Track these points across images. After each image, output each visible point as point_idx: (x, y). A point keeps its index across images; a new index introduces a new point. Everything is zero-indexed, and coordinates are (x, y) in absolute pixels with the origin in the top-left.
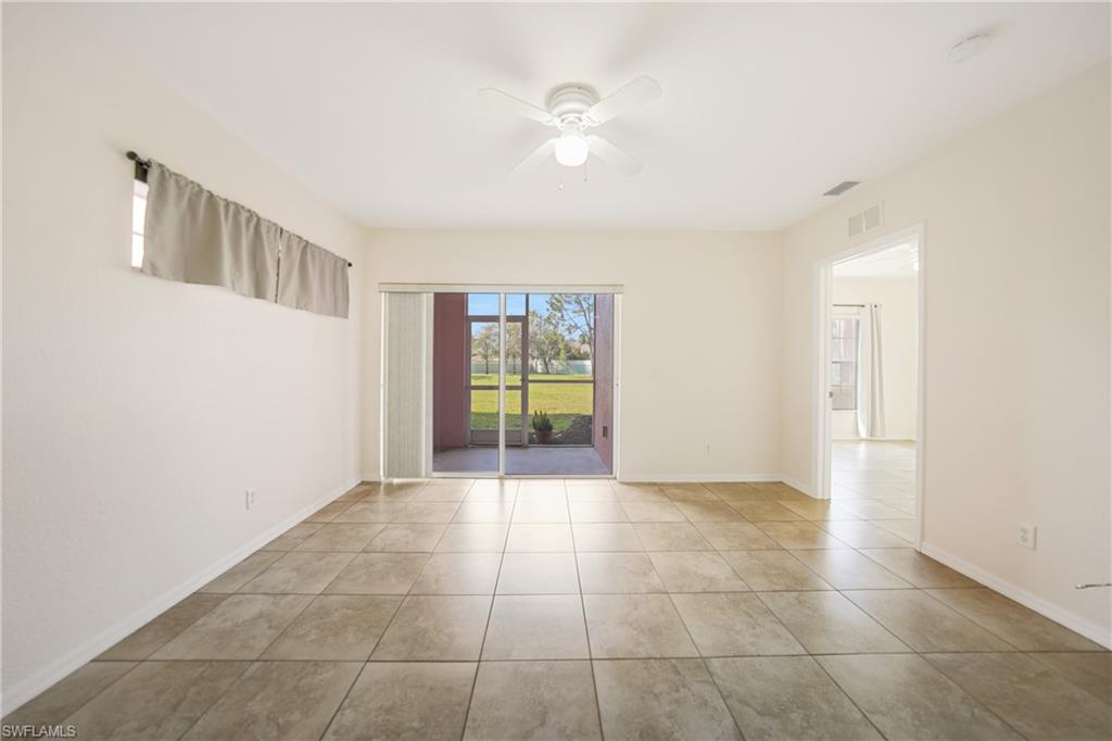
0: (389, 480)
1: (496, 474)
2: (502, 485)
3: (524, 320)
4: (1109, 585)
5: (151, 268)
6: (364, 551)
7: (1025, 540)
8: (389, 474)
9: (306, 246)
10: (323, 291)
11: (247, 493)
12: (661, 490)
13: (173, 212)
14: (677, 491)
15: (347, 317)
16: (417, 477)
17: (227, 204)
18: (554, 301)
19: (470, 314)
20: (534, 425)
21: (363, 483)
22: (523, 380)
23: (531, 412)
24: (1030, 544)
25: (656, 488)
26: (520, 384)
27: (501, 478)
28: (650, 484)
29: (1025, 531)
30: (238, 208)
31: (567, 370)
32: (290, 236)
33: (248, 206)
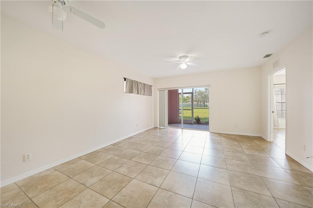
0: (160, 127)
3: (192, 93)
4: (312, 157)
5: (126, 92)
6: (153, 136)
7: (303, 148)
8: (160, 126)
9: (144, 84)
10: (147, 91)
12: (220, 134)
13: (128, 83)
14: (224, 135)
15: (151, 96)
16: (165, 127)
17: (134, 81)
19: (179, 92)
20: (196, 119)
21: (155, 127)
22: (192, 108)
23: (194, 116)
26: (191, 109)
27: (182, 129)
28: (218, 133)
29: (303, 146)
30: (135, 81)
32: (142, 83)
33: (136, 80)
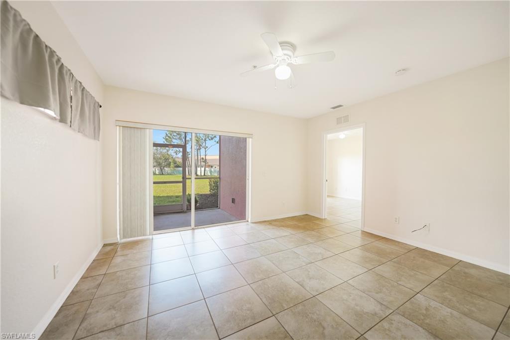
1: (189, 228)
2: (193, 233)
3: (184, 147)
7: (396, 221)
9: (83, 89)
10: (90, 122)
11: (54, 266)
12: (270, 223)
14: (277, 223)
15: (99, 140)
16: (144, 235)
17: (46, 47)
18: (167, 138)
21: (106, 245)
22: (183, 178)
24: (398, 222)
25: (268, 223)
27: (192, 229)
28: (264, 222)
29: (396, 219)
31: (174, 173)
32: (77, 81)
33: (57, 53)
